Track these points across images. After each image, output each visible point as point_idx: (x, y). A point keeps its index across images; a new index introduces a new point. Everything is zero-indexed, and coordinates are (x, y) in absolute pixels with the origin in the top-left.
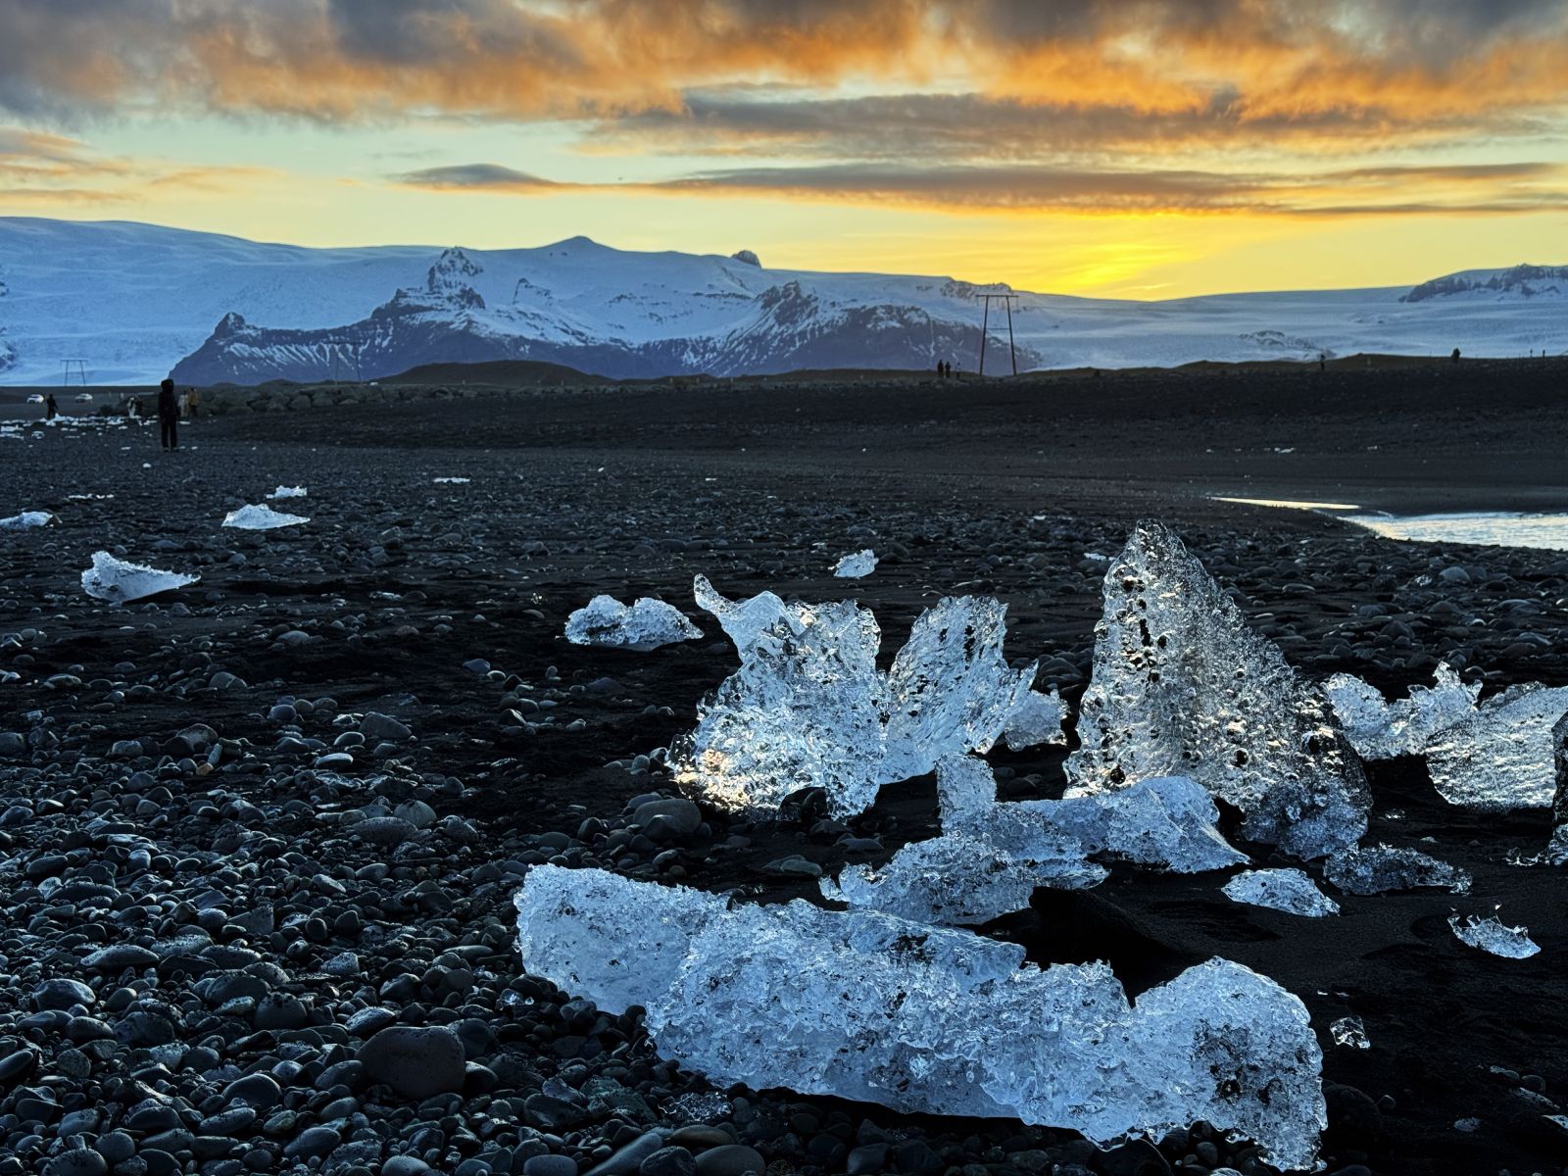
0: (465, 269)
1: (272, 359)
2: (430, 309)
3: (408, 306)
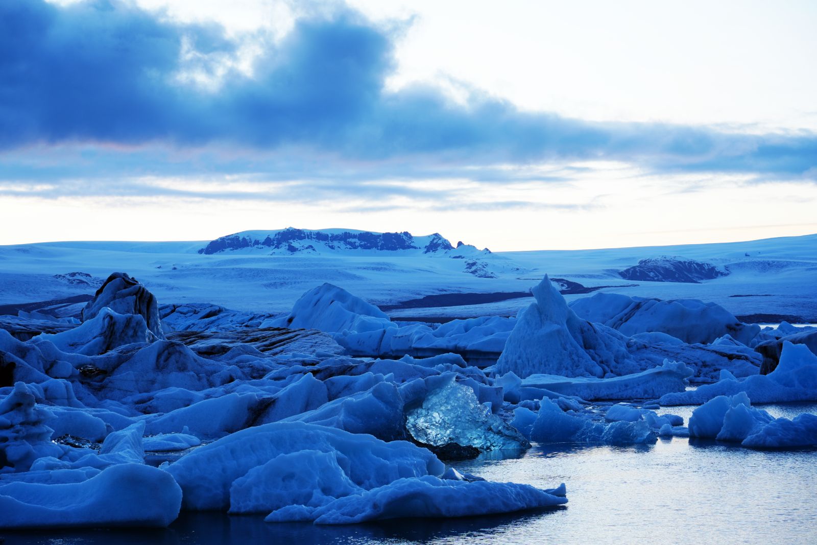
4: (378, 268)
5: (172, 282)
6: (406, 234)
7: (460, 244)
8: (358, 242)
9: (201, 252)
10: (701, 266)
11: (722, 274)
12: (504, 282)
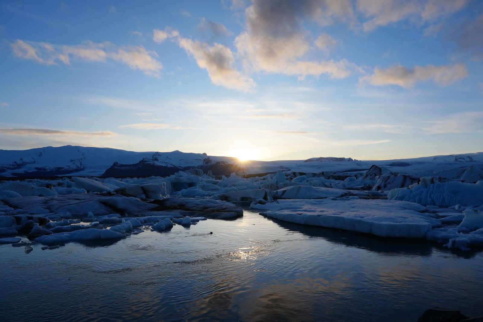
0: (158, 155)
1: (122, 169)
2: (148, 161)
3: (145, 161)
4: (339, 165)
5: (299, 168)
6: (344, 158)
7: (355, 160)
8: (334, 160)
9: (304, 162)
10: (406, 163)
11: (411, 165)
12: (364, 167)
